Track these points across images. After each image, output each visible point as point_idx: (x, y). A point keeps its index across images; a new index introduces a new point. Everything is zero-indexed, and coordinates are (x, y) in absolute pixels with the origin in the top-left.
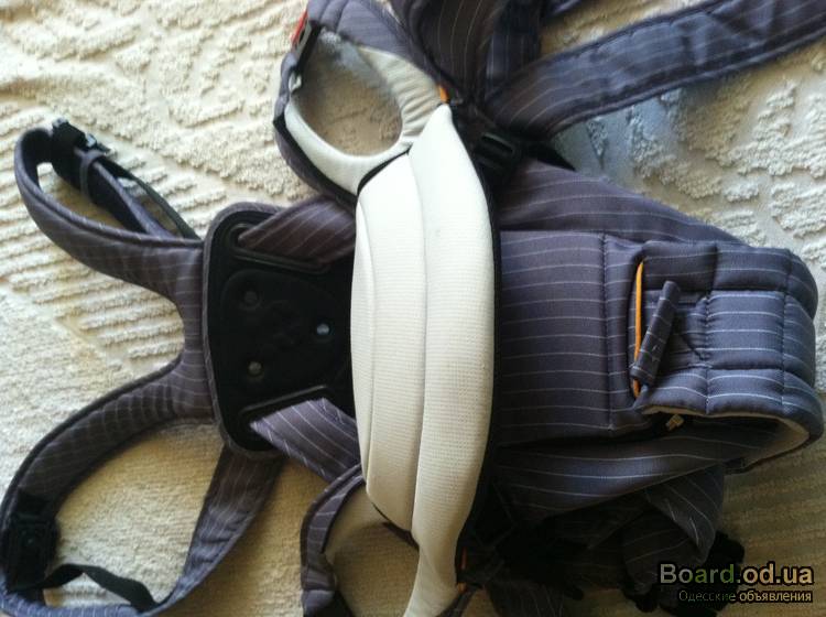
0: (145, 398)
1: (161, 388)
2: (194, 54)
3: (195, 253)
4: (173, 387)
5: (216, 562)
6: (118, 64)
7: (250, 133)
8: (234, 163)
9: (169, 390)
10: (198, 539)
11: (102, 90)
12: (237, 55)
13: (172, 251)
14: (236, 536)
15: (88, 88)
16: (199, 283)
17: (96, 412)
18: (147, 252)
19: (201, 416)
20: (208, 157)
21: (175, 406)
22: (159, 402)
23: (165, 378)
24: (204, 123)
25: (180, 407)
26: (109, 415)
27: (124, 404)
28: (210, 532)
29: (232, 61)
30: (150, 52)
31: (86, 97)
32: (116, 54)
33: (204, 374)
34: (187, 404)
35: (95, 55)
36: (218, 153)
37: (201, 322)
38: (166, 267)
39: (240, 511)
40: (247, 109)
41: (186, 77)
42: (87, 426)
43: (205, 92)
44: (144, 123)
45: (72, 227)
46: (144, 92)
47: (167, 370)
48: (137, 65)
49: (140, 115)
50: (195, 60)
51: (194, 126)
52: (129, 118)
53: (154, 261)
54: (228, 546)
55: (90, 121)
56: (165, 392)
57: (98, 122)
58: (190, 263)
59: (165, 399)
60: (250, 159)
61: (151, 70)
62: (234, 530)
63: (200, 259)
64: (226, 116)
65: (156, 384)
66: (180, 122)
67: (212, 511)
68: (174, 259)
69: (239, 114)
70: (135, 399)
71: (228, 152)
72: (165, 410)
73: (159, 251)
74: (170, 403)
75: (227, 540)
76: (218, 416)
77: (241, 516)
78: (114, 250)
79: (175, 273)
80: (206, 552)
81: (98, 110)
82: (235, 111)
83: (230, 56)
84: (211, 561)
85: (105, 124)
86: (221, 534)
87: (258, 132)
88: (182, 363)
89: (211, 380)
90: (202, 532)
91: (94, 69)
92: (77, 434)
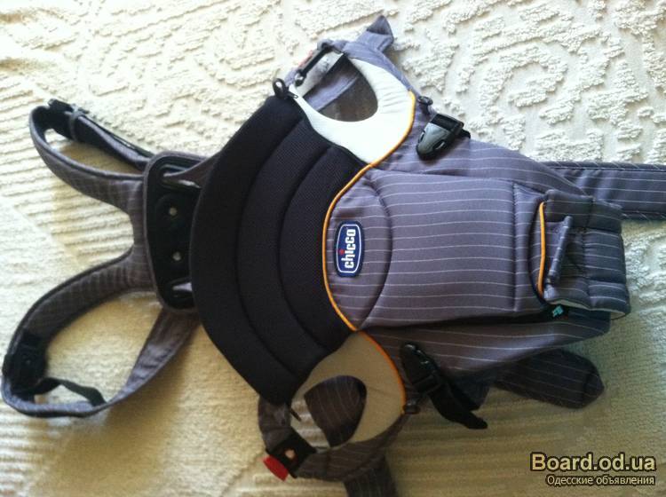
0: (109, 275)
1: (118, 270)
2: (106, 53)
3: (138, 183)
4: (127, 268)
5: (146, 380)
6: (65, 55)
7: (131, 102)
8: (120, 118)
9: (124, 271)
10: (139, 364)
11: (53, 69)
12: (128, 55)
13: (125, 182)
14: (161, 365)
15: (47, 67)
16: (141, 203)
17: (76, 283)
18: (110, 183)
19: (145, 287)
20: (106, 114)
21: (128, 281)
22: (118, 278)
23: (122, 262)
24: (107, 93)
25: (132, 280)
26: (85, 285)
27: (95, 278)
28: (146, 360)
29: (125, 58)
30: (83, 49)
31: (45, 72)
32: (64, 48)
33: (146, 260)
34: (136, 279)
35: (53, 47)
36: (112, 112)
37: (142, 228)
38: (121, 192)
39: (166, 350)
40: (131, 88)
41: (100, 65)
42: (71, 291)
43: (109, 75)
44: (74, 91)
45: (68, 167)
46: (77, 72)
47: (123, 258)
48: (75, 56)
49: (73, 86)
50: (106, 55)
51: (100, 96)
52: (66, 87)
53: (114, 188)
54: (156, 371)
55: (45, 87)
56: (122, 272)
57: (50, 88)
58: (135, 190)
59: (122, 275)
60: (129, 117)
61: (82, 59)
62: (161, 361)
63: (141, 187)
64: (120, 90)
65: (116, 266)
66: (94, 92)
67: (150, 348)
68: (126, 187)
69: (126, 90)
70: (102, 275)
71: (117, 112)
72: (122, 282)
73: (118, 182)
74: (125, 279)
75: (155, 367)
76: (155, 287)
77: (166, 352)
78: (92, 182)
79: (126, 196)
80: (142, 373)
81: (51, 80)
82: (124, 88)
83: (125, 54)
84: (143, 378)
85: (53, 89)
86: (153, 363)
87: (135, 102)
88: (133, 253)
89: (150, 264)
90: (141, 360)
91: (51, 55)
92: (64, 296)
